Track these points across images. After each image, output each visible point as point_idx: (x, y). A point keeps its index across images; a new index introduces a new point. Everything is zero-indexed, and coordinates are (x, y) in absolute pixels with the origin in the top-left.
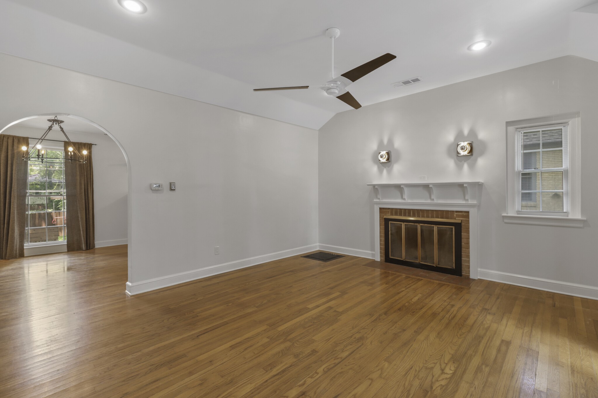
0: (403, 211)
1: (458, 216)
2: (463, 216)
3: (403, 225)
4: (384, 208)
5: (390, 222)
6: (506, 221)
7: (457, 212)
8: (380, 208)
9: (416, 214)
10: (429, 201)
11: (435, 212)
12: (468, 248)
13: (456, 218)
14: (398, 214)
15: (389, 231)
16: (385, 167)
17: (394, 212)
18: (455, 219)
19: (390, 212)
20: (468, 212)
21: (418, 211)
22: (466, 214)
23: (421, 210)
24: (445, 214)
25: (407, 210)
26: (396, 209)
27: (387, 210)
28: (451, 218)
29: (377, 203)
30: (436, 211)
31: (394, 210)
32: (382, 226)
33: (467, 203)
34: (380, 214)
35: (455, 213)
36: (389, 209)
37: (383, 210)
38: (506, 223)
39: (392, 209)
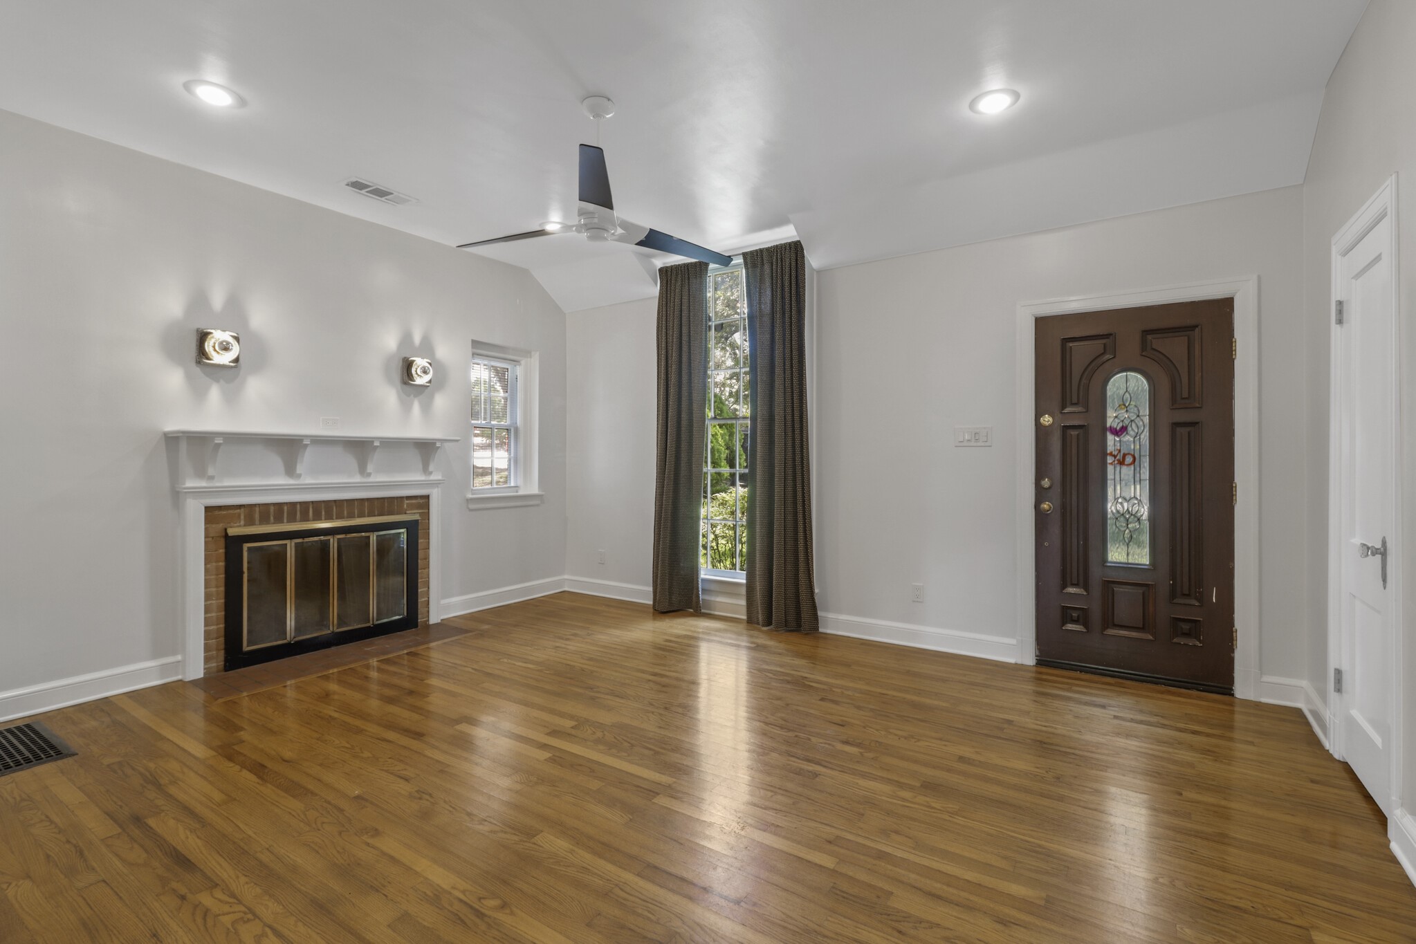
0: (285, 508)
1: (411, 507)
2: (419, 506)
3: (291, 546)
4: (221, 507)
5: (246, 546)
6: (472, 506)
7: (409, 498)
8: (208, 509)
9: (323, 513)
10: (357, 479)
11: (366, 504)
12: (428, 567)
13: (406, 510)
14: (272, 518)
15: (242, 573)
16: (217, 381)
17: (257, 516)
18: (406, 513)
19: (242, 517)
20: (428, 497)
21: (328, 504)
22: (423, 502)
23: (335, 501)
24: (386, 504)
25: (298, 506)
26: (265, 507)
27: (231, 512)
28: (398, 513)
29: (198, 493)
30: (368, 500)
31: (257, 509)
32: (214, 564)
33: (427, 478)
34: (208, 526)
35: (406, 502)
36: (240, 507)
37: (217, 513)
38: (471, 510)
39: (251, 507)
